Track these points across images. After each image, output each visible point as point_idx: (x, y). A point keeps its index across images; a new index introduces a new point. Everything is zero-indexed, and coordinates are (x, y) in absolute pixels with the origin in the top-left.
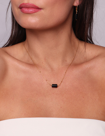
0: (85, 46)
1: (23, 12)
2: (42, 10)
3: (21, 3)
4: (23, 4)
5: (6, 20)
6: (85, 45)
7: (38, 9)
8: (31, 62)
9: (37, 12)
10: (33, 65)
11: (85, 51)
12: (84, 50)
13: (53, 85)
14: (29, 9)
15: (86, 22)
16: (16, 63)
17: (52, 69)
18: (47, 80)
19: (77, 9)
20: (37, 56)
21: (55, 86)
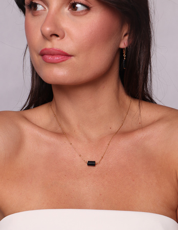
0: (140, 107)
1: (45, 60)
2: (72, 57)
3: (42, 48)
4: (46, 49)
5: (23, 68)
6: (139, 105)
7: (67, 56)
8: (59, 130)
9: (65, 60)
10: (61, 134)
11: (140, 114)
12: (138, 112)
13: (89, 162)
14: (54, 56)
15: (141, 72)
16: (36, 132)
17: (89, 140)
18: (80, 156)
19: (124, 52)
20: (67, 122)
21: (92, 164)
